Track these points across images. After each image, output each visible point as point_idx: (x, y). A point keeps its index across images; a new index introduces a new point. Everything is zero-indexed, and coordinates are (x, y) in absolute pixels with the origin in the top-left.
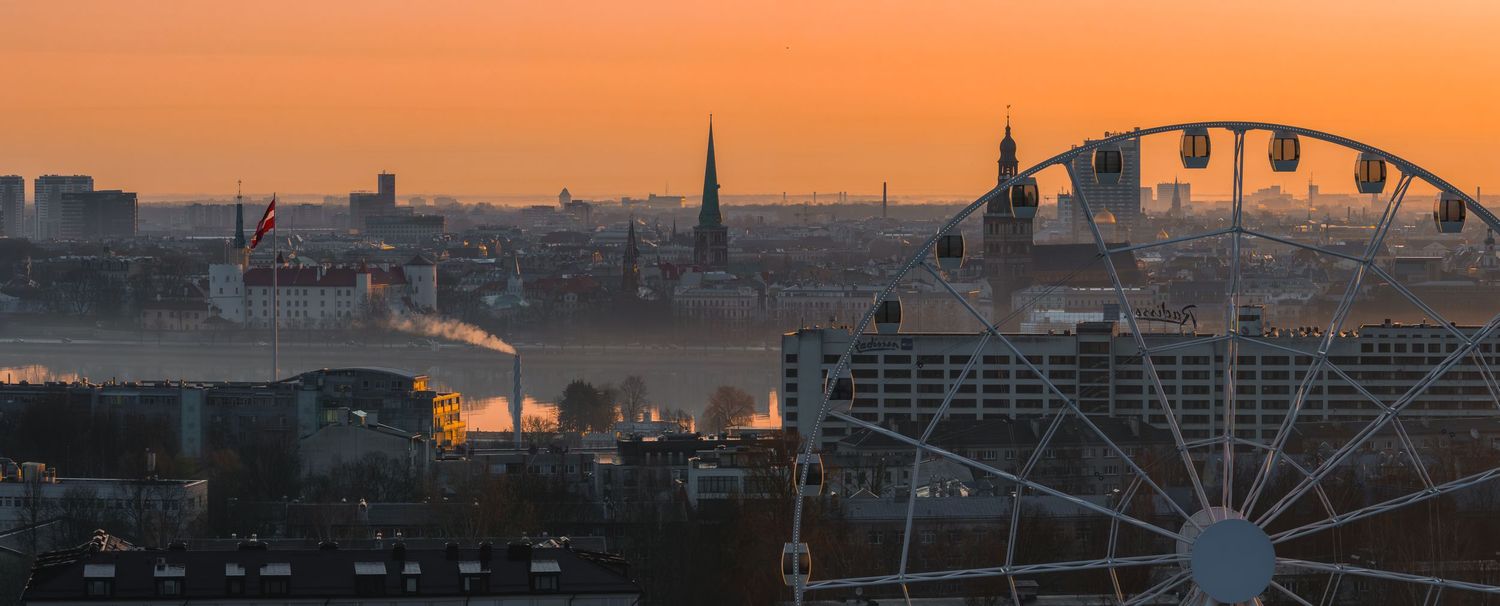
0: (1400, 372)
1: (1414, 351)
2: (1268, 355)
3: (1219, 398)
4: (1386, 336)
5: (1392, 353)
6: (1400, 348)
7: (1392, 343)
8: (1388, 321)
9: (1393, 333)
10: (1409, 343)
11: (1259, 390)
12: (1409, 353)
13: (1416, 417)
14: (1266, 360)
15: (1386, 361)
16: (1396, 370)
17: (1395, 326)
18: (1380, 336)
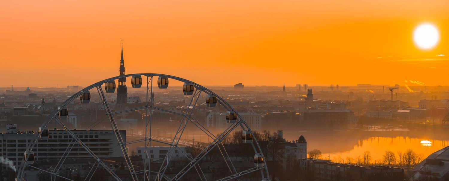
0: (60, 144)
1: (64, 138)
2: (20, 139)
3: (5, 153)
4: (56, 133)
5: (58, 139)
6: (60, 137)
7: (58, 135)
8: (55, 129)
9: (58, 133)
10: (63, 135)
11: (17, 150)
12: (63, 138)
13: (71, 158)
14: (19, 141)
15: (56, 141)
16: (59, 144)
17: (58, 130)
18: (54, 133)
